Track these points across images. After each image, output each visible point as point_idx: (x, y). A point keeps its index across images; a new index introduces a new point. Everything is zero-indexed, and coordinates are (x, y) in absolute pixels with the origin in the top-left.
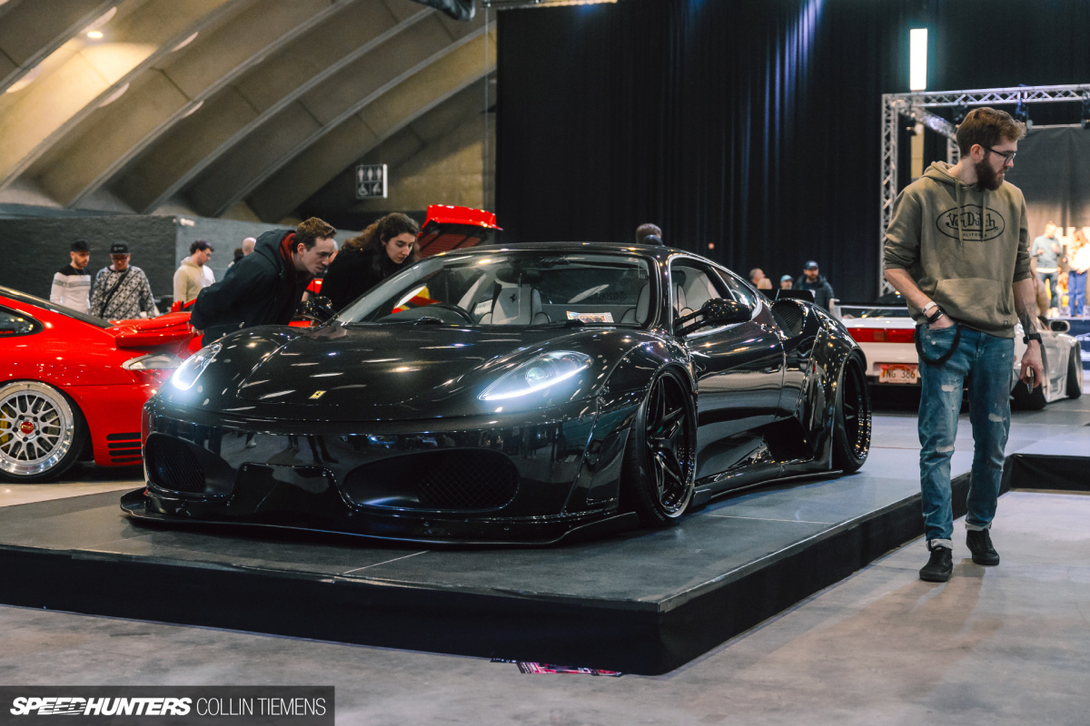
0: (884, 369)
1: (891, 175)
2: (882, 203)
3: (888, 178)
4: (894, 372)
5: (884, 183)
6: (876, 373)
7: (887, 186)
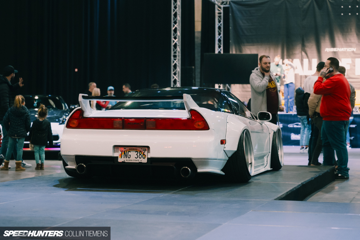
0: (122, 151)
1: (177, 24)
2: (172, 42)
3: (176, 26)
4: (130, 153)
5: (173, 28)
6: (116, 155)
7: (175, 30)
